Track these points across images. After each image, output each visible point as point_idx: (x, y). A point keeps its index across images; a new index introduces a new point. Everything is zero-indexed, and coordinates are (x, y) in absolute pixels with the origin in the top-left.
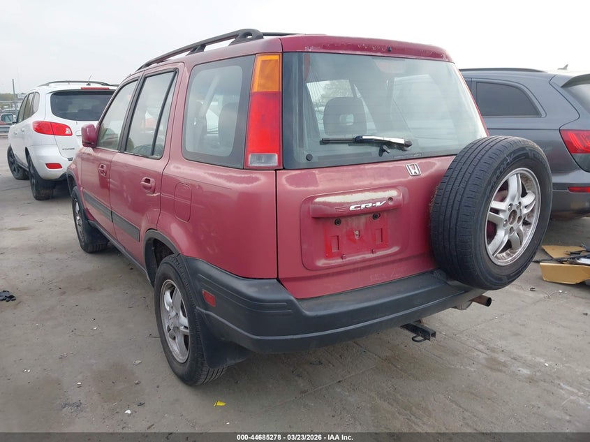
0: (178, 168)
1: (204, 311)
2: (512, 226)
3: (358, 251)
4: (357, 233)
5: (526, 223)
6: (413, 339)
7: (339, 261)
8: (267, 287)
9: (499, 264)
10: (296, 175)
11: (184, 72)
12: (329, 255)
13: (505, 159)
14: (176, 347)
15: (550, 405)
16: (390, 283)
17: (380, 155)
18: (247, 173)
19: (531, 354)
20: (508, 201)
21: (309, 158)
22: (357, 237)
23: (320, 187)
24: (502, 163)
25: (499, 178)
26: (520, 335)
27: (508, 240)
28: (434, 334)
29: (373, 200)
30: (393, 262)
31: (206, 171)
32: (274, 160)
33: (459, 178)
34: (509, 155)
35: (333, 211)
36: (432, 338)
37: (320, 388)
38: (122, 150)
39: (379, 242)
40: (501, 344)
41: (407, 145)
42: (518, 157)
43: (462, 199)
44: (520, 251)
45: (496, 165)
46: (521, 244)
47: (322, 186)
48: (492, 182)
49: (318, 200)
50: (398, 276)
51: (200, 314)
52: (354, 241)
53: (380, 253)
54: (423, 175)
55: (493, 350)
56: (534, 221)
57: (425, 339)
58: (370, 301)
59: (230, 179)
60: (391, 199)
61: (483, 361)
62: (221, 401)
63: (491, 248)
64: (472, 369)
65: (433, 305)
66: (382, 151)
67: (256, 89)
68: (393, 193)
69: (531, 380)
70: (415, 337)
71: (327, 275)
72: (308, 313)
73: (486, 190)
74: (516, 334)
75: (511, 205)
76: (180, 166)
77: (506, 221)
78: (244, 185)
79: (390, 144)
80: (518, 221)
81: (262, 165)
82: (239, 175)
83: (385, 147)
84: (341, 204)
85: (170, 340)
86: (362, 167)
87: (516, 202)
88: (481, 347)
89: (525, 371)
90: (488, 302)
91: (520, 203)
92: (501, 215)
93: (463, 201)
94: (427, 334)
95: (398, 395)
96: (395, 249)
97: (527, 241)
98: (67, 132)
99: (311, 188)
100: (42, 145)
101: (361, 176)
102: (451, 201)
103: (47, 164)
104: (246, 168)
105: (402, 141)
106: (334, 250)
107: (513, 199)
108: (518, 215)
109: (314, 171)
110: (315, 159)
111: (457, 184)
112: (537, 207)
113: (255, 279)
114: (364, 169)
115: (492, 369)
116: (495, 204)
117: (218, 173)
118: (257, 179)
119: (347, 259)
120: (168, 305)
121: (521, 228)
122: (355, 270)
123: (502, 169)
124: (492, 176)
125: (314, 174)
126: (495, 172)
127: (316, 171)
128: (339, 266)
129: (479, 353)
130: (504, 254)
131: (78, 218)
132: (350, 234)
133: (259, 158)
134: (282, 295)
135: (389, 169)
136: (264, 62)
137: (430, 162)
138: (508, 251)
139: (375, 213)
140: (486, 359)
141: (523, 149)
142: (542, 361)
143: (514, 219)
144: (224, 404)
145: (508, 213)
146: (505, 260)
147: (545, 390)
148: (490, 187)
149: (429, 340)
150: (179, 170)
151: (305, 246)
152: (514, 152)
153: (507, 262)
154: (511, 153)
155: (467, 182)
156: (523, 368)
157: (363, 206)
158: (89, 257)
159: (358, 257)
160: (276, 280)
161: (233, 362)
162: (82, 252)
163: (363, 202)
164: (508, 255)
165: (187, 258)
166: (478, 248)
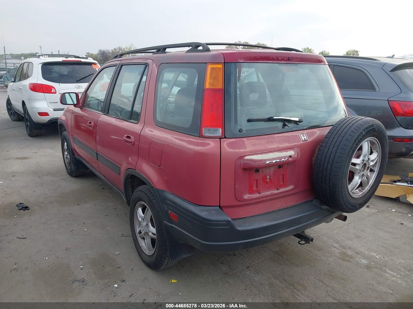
0: (151, 131)
1: (170, 224)
2: (363, 173)
3: (269, 189)
4: (268, 177)
5: (372, 171)
6: (299, 243)
7: (257, 195)
8: (213, 212)
9: (354, 197)
10: (232, 142)
11: (153, 67)
12: (251, 192)
13: (362, 133)
14: (145, 245)
15: (380, 283)
16: (287, 208)
17: (283, 128)
18: (201, 140)
19: (368, 250)
20: (361, 158)
21: (240, 131)
22: (268, 180)
23: (248, 150)
24: (359, 135)
25: (357, 145)
26: (361, 237)
27: (361, 182)
28: (312, 240)
29: (280, 157)
30: (289, 195)
31: (173, 136)
32: (219, 132)
33: (333, 144)
34: (364, 130)
35: (256, 165)
36: (311, 242)
37: (236, 271)
38: (105, 113)
39: (281, 183)
40: (349, 243)
41: (300, 121)
42: (369, 131)
43: (334, 157)
44: (367, 188)
45: (356, 136)
46: (368, 184)
47: (249, 149)
48: (353, 147)
49: (247, 158)
50: (292, 204)
51: (166, 226)
52: (267, 183)
53: (282, 190)
54: (309, 140)
55: (344, 247)
56: (376, 169)
57: (306, 243)
58: (276, 220)
59: (190, 143)
60: (290, 156)
61: (338, 255)
62: (174, 279)
63: (350, 187)
64: (331, 260)
65: (313, 222)
66: (284, 125)
67: (207, 86)
68: (292, 153)
69: (368, 267)
70: (300, 241)
71: (250, 204)
72: (239, 229)
73: (349, 152)
74: (358, 237)
75: (363, 160)
76: (153, 130)
77: (360, 170)
78: (200, 148)
79: (289, 121)
80: (367, 170)
81: (211, 135)
82: (197, 141)
83: (287, 123)
84: (261, 161)
85: (140, 240)
86: (272, 136)
87: (366, 159)
88: (336, 245)
89: (364, 262)
90: (345, 219)
91: (369, 159)
92: (357, 167)
93: (335, 159)
94: (308, 240)
95: (285, 276)
96: (291, 187)
97: (371, 182)
98: (53, 91)
99: (242, 150)
100: (36, 100)
101: (272, 142)
102: (327, 158)
103: (38, 113)
104: (201, 136)
105: (297, 119)
106: (255, 188)
107: (365, 156)
108: (367, 166)
109: (243, 139)
110: (244, 132)
111: (331, 148)
112: (378, 161)
113: (205, 206)
114: (274, 137)
115: (344, 260)
116: (354, 160)
117: (181, 138)
118: (209, 144)
119: (263, 194)
120: (140, 217)
121: (369, 174)
122: (266, 201)
123: (359, 139)
124: (353, 144)
125: (244, 141)
126: (355, 141)
127: (245, 139)
128: (258, 198)
129: (336, 249)
130: (357, 190)
131: (66, 153)
132: (264, 178)
133: (209, 130)
134: (223, 217)
135: (288, 137)
136: (212, 69)
137: (313, 132)
138: (360, 188)
139: (280, 166)
140: (340, 253)
141: (372, 125)
142: (375, 255)
143: (365, 168)
144: (176, 281)
145: (362, 165)
146: (358, 194)
147: (376, 273)
148: (352, 150)
149: (309, 243)
150: (152, 133)
151: (237, 187)
152: (367, 128)
153: (359, 196)
154: (365, 129)
155: (338, 147)
156: (363, 259)
157: (274, 161)
158: (73, 179)
159: (269, 193)
160: (218, 208)
161: (185, 256)
162: (68, 175)
163: (274, 159)
164: (360, 191)
165: (158, 190)
166: (343, 188)
